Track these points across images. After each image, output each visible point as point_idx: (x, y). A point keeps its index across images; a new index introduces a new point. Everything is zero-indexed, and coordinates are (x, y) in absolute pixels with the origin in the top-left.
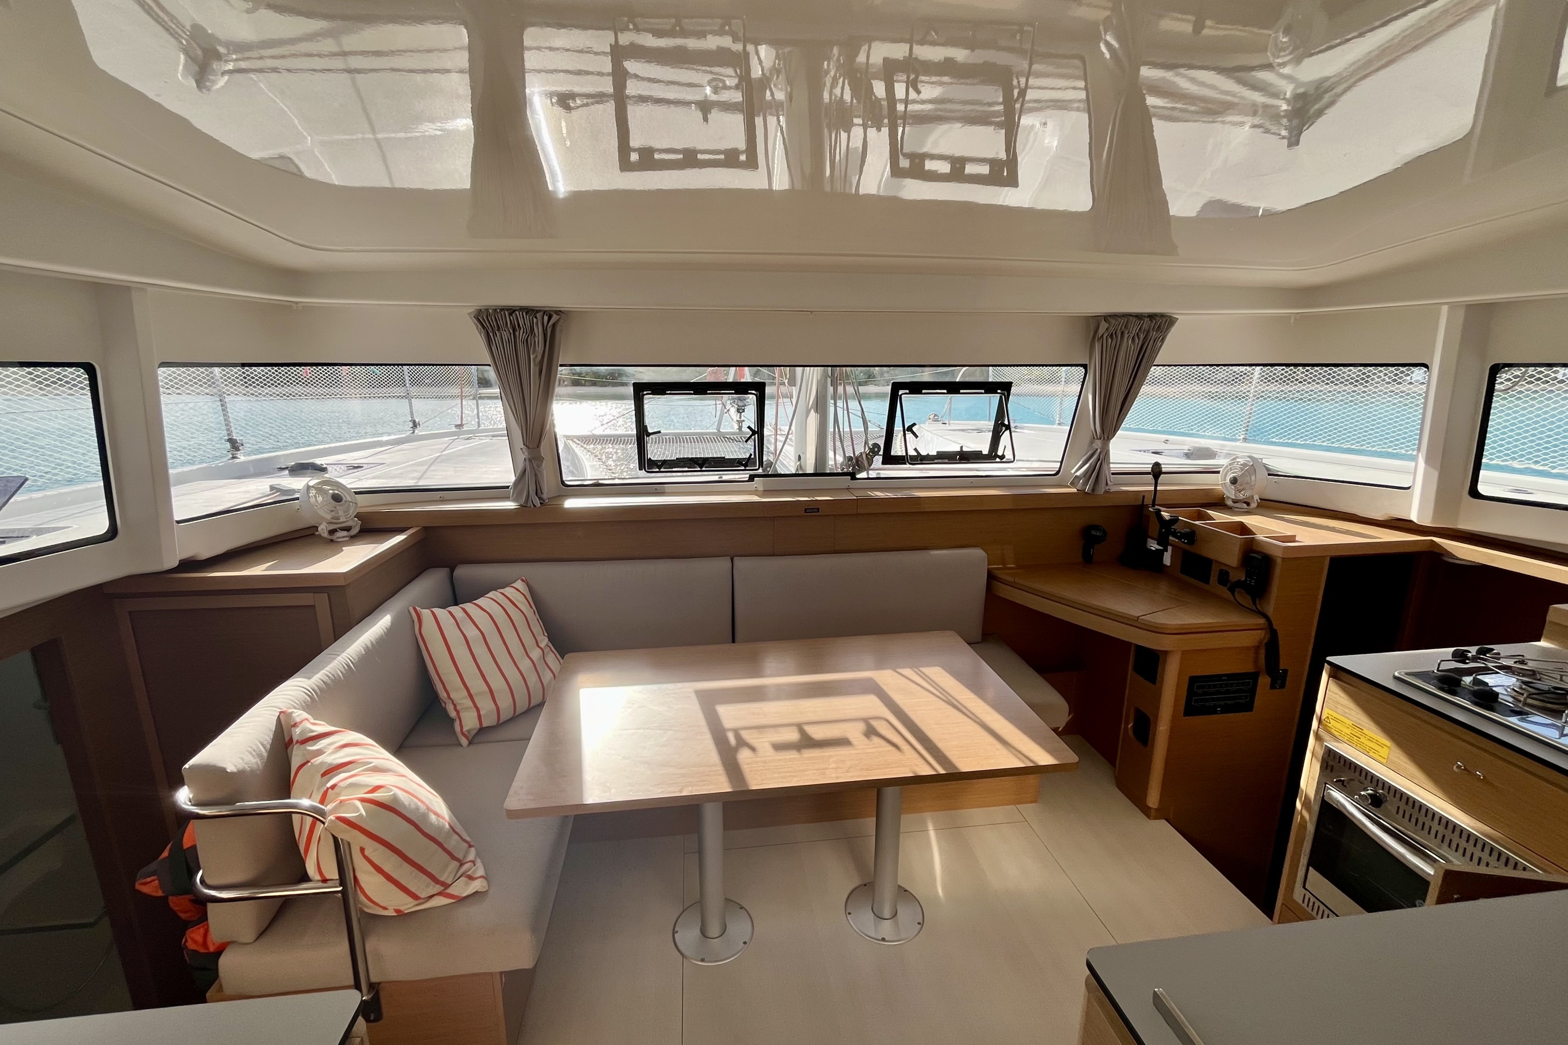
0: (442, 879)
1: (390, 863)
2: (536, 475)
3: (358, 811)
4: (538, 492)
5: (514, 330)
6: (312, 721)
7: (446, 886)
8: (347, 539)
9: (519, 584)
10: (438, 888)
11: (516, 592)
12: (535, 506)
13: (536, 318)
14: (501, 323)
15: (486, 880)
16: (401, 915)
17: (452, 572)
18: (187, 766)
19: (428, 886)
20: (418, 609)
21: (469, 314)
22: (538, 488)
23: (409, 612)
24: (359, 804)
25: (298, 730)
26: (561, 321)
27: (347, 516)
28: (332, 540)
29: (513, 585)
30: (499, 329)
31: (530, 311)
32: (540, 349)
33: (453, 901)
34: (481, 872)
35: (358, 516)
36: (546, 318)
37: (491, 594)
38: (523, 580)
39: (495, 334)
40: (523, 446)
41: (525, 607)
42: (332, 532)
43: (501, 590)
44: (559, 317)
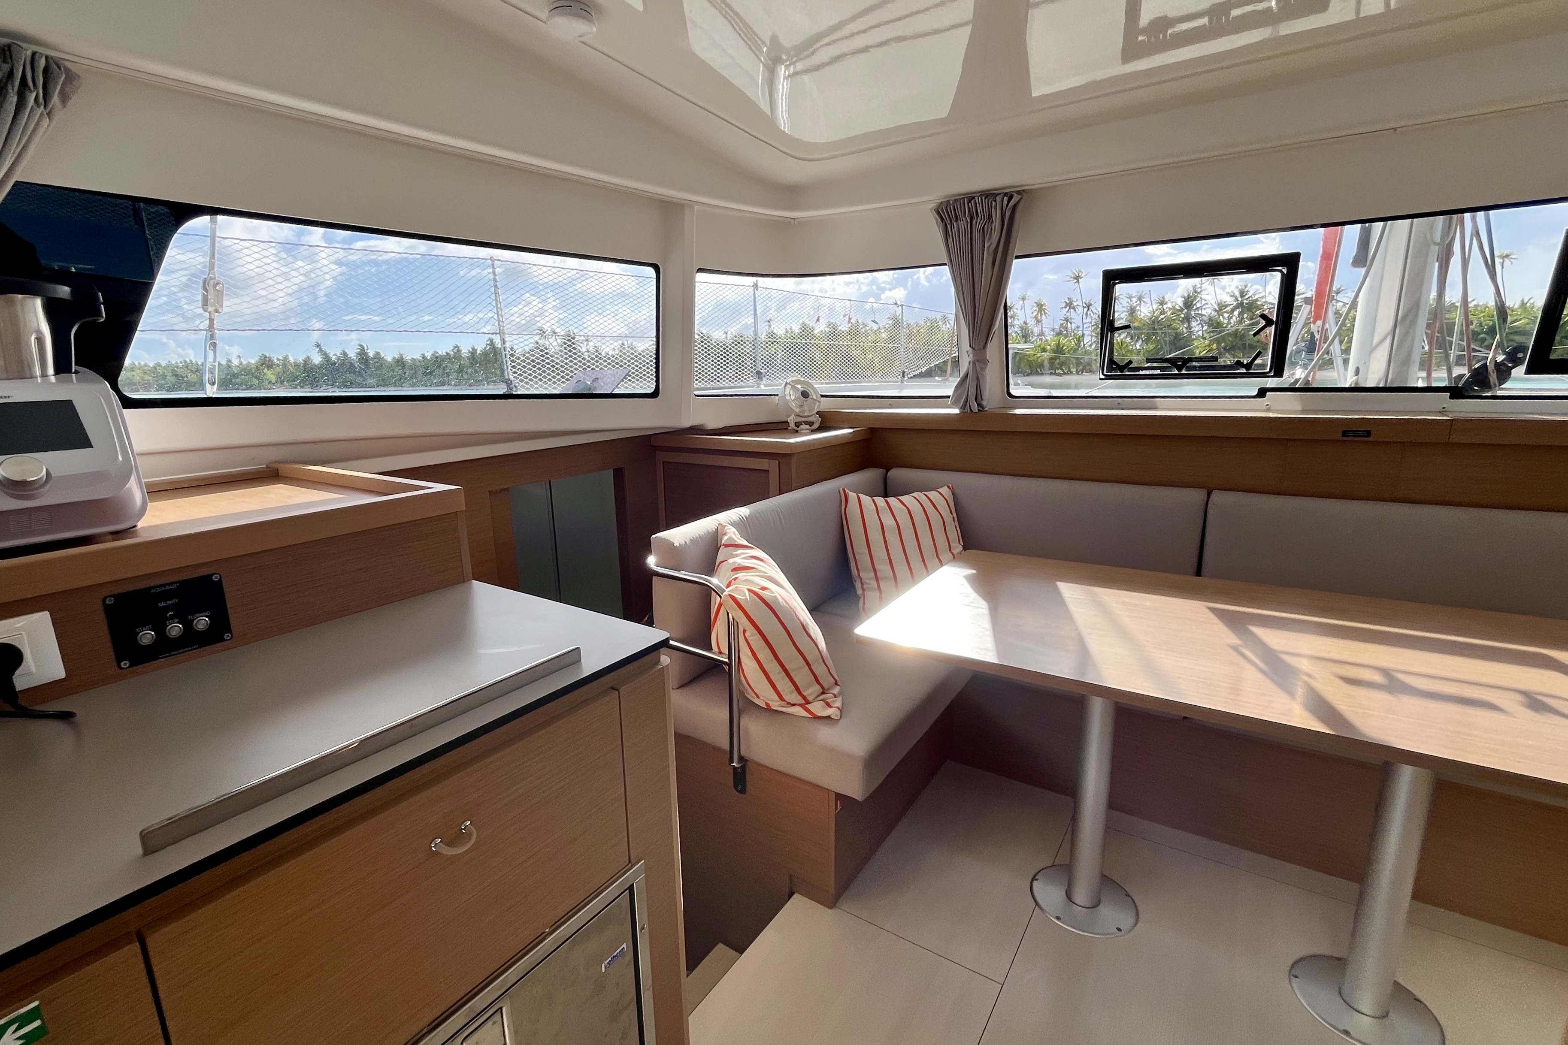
0: (805, 693)
1: (764, 654)
2: (978, 379)
3: (743, 596)
4: (979, 397)
5: (972, 219)
6: (739, 537)
7: (808, 703)
8: (808, 431)
9: (944, 490)
10: (800, 700)
11: (940, 497)
12: (972, 411)
13: (995, 201)
14: (959, 212)
15: (841, 711)
16: (768, 709)
17: (888, 471)
18: (654, 536)
19: (791, 693)
20: (847, 491)
21: (931, 209)
22: (979, 393)
23: (839, 491)
24: (747, 592)
25: (726, 538)
26: (1023, 200)
27: (811, 411)
28: (797, 431)
29: (938, 490)
30: (956, 221)
31: (989, 195)
32: (995, 236)
33: (810, 716)
34: (838, 703)
35: (818, 413)
36: (1006, 199)
37: (914, 494)
38: (949, 487)
39: (952, 226)
40: (969, 348)
41: (945, 512)
42: (797, 425)
43: (925, 493)
44: (1020, 197)
